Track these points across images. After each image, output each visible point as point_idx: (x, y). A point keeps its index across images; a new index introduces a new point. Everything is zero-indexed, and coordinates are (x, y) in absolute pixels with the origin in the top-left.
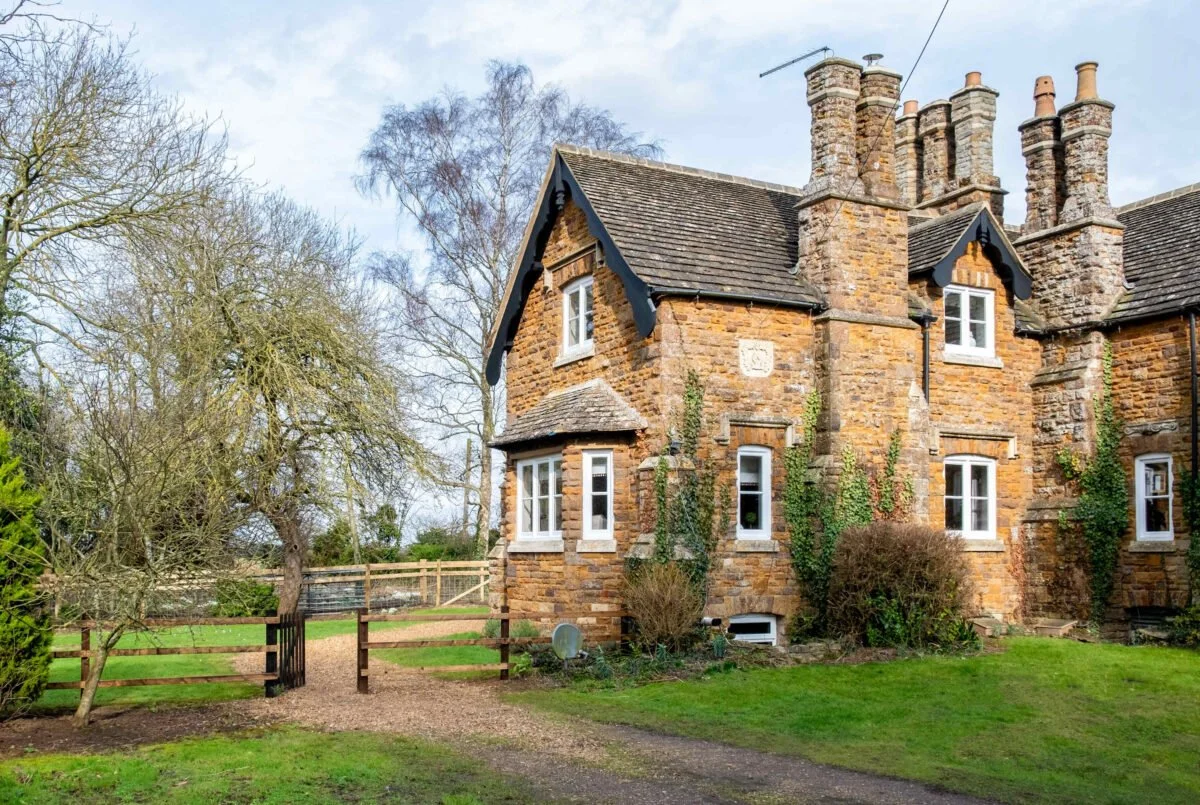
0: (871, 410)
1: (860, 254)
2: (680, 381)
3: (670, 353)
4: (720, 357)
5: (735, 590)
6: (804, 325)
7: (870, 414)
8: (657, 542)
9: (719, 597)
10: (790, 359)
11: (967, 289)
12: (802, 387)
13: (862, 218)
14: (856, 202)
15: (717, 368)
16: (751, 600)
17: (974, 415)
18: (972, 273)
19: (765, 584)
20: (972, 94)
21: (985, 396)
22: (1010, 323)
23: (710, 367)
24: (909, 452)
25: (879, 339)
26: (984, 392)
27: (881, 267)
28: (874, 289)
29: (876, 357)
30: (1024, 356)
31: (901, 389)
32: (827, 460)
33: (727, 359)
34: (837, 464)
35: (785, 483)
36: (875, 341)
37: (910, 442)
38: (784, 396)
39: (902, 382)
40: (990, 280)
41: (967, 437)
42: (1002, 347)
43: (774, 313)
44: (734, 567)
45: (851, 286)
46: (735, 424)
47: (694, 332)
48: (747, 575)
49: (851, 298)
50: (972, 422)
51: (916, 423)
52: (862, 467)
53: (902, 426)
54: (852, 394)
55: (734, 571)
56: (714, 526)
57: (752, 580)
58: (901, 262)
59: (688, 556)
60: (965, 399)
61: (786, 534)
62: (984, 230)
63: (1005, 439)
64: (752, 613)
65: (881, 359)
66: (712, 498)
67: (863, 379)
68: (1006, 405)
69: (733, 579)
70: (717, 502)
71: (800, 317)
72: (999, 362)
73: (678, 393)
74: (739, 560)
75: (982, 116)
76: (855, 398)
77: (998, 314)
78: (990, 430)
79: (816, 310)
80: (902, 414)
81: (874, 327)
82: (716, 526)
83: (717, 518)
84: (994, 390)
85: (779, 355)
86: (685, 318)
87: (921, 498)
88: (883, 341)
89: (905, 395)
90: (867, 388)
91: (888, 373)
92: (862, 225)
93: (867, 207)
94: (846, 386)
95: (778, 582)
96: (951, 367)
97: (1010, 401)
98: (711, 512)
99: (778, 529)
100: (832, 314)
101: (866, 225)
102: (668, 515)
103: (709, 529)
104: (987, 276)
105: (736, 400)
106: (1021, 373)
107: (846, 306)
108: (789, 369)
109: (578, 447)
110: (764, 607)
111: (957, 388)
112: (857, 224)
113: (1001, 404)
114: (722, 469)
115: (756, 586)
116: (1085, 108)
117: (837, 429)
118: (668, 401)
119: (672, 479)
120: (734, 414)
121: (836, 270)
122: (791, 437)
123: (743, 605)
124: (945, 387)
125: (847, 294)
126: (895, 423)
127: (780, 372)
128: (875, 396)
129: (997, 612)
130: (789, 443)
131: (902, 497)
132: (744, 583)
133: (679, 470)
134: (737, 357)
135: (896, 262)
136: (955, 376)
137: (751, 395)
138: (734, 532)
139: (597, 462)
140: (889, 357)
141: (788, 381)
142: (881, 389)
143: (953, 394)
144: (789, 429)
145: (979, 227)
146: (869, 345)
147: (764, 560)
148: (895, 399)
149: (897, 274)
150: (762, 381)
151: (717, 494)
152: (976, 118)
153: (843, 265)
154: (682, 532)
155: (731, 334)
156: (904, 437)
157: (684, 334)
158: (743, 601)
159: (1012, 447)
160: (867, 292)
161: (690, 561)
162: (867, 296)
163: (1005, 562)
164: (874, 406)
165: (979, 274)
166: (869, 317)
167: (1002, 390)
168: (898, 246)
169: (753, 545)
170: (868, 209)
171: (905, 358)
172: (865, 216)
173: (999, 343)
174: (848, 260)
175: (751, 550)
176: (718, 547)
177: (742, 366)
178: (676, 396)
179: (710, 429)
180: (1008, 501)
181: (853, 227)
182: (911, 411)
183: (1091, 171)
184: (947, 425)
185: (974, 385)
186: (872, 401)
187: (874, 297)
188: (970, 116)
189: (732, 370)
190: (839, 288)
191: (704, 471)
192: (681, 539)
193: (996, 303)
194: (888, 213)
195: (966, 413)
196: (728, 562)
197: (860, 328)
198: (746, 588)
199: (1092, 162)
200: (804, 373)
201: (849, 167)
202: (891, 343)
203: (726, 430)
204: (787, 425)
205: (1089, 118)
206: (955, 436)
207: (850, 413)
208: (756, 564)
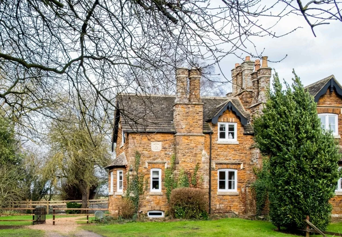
0: (189, 158)
1: (187, 118)
2: (134, 153)
3: (131, 147)
4: (145, 147)
5: (150, 204)
6: (171, 137)
7: (189, 159)
8: (127, 192)
9: (145, 206)
10: (167, 146)
11: (227, 123)
12: (170, 153)
13: (187, 108)
14: (185, 104)
15: (145, 150)
16: (154, 207)
17: (228, 158)
18: (228, 118)
19: (158, 203)
20: (245, 63)
21: (232, 152)
22: (242, 131)
23: (142, 149)
24: (202, 169)
25: (192, 140)
26: (232, 151)
27: (194, 121)
28: (191, 126)
29: (191, 144)
30: (247, 140)
31: (199, 152)
32: (175, 172)
33: (147, 147)
34: (178, 173)
35: (165, 177)
36: (191, 140)
37: (203, 166)
38: (165, 155)
39: (200, 150)
40: (235, 120)
41: (225, 164)
42: (239, 138)
43: (162, 135)
44: (149, 198)
45: (184, 126)
46: (149, 163)
47: (138, 141)
48: (153, 200)
49: (184, 130)
50: (227, 160)
51: (204, 161)
52: (186, 173)
53: (199, 162)
54: (183, 154)
55: (150, 199)
56: (143, 188)
57: (155, 202)
58: (200, 119)
59: (133, 195)
60: (225, 153)
61: (165, 190)
62: (230, 107)
63: (239, 164)
64: (154, 210)
65: (193, 145)
66: (143, 182)
67: (187, 150)
68: (240, 154)
69: (149, 201)
70: (144, 182)
71: (170, 135)
72: (238, 143)
73: (133, 156)
74: (151, 197)
75: (248, 70)
76: (184, 155)
77: (238, 129)
78: (234, 162)
79: (174, 133)
80: (200, 159)
81: (191, 137)
82: (144, 188)
83: (144, 187)
84: (236, 150)
85: (163, 145)
86: (135, 138)
87: (206, 181)
88: (193, 140)
89: (201, 154)
90: (188, 153)
91: (195, 148)
92: (187, 110)
93: (189, 105)
94: (181, 153)
95: (162, 202)
96: (220, 145)
97: (241, 153)
98: (142, 185)
99: (163, 189)
100: (178, 134)
101: (189, 110)
102: (129, 186)
103: (142, 189)
104: (234, 119)
105: (150, 157)
106: (246, 145)
107: (182, 132)
108: (166, 148)
109: (116, 169)
110: (158, 208)
111: (222, 151)
112: (186, 110)
113: (238, 154)
114: (146, 174)
115: (156, 203)
116: (261, 70)
117: (178, 163)
118: (130, 158)
119: (130, 177)
120: (149, 161)
121: (179, 123)
122: (166, 166)
123: (152, 208)
124: (218, 150)
125: (182, 128)
126: (197, 161)
127: (164, 150)
128: (191, 154)
129: (236, 212)
130: (166, 168)
131: (199, 181)
132: (152, 203)
133: (132, 175)
134: (150, 147)
135: (198, 119)
136: (222, 147)
137: (155, 156)
138: (150, 190)
139: (121, 173)
140: (196, 144)
141: (166, 152)
142: (193, 153)
143: (221, 152)
144: (166, 164)
145: (228, 106)
146: (189, 141)
147: (158, 197)
148: (197, 155)
149: (199, 122)
150: (158, 152)
151: (144, 181)
152: (246, 70)
153: (181, 121)
154: (133, 190)
155: (149, 141)
156: (200, 165)
157: (135, 142)
158: (152, 207)
159: (242, 166)
160: (189, 128)
161: (133, 197)
162: (189, 129)
163: (239, 198)
164: (190, 157)
165: (231, 119)
166: (189, 134)
167: (239, 150)
168: (200, 114)
169: (155, 193)
170: (189, 106)
171: (201, 144)
172: (188, 108)
173: (238, 137)
174: (183, 120)
175: (154, 194)
176: (145, 194)
177: (152, 149)
178: (133, 157)
179: (143, 165)
180: (241, 181)
181: (184, 111)
182: (203, 158)
183: (263, 88)
184: (218, 161)
185: (228, 149)
186: (190, 156)
187: (191, 129)
188: (245, 70)
189: (149, 150)
190: (180, 127)
191: (141, 175)
192: (133, 192)
193: (238, 126)
194: (196, 106)
195: (225, 157)
196: (147, 197)
197: (186, 137)
198: (153, 204)
199: (263, 85)
200: (171, 149)
201: (184, 95)
202: (196, 140)
203: (147, 165)
204: (165, 163)
205: (262, 73)
206: (221, 164)
207: (183, 159)
208: (156, 198)
